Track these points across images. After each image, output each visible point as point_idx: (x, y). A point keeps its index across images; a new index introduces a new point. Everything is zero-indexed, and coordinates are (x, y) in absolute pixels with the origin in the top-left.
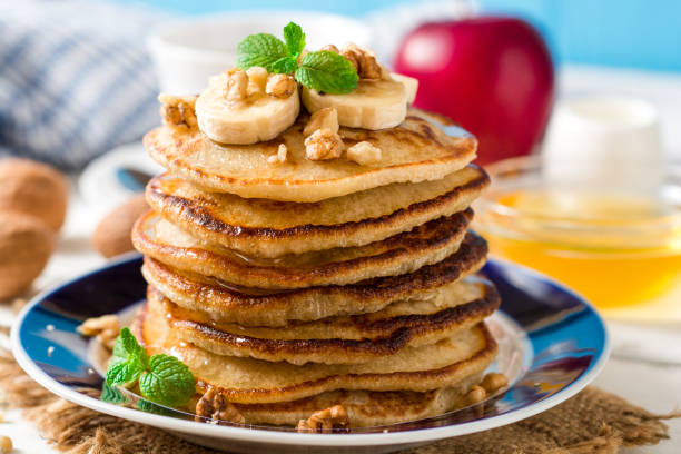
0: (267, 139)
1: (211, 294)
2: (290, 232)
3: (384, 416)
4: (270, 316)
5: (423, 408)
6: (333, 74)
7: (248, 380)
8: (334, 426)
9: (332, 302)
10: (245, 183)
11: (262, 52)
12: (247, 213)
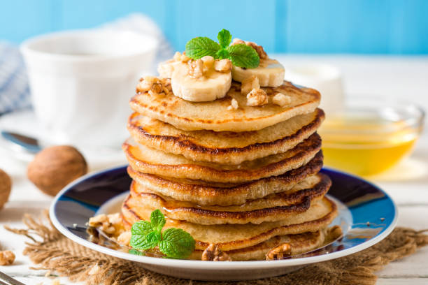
0: (222, 97)
1: (201, 190)
2: (248, 148)
3: (301, 247)
4: (239, 198)
5: (316, 240)
6: (247, 57)
7: (225, 237)
8: (284, 255)
9: (270, 187)
10: (219, 123)
11: (203, 48)
12: (216, 141)
